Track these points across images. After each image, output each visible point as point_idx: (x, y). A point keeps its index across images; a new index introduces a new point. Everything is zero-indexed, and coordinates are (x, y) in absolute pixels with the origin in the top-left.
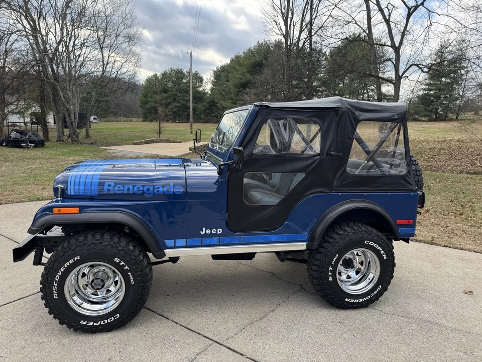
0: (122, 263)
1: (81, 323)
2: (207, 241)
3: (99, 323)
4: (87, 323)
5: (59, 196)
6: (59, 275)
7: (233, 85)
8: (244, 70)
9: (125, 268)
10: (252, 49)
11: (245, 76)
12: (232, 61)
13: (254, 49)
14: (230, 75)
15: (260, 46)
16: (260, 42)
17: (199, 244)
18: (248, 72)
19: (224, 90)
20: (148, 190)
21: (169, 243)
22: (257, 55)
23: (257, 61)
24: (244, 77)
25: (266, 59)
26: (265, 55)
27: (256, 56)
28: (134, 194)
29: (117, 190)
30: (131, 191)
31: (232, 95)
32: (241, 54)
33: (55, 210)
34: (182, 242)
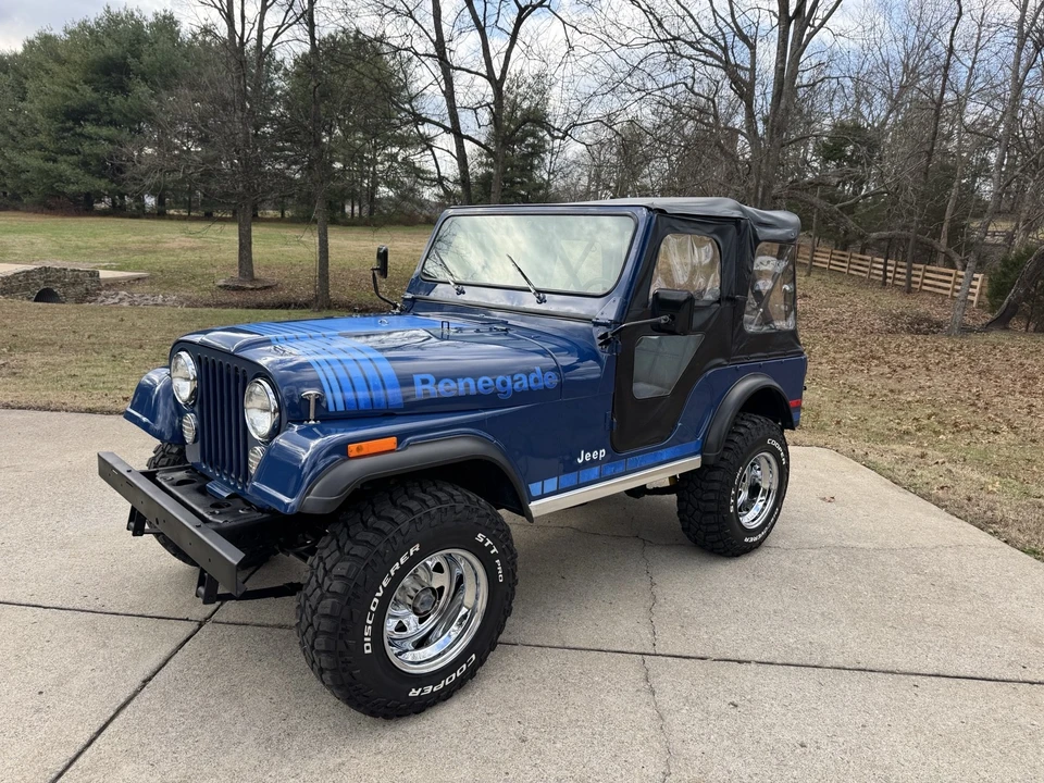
0: (489, 542)
1: (410, 694)
2: (585, 475)
3: (442, 685)
4: (422, 691)
5: (312, 415)
6: (377, 597)
7: (42, 111)
8: (74, 76)
9: (492, 552)
10: (91, 23)
11: (76, 90)
12: (29, 47)
13: (98, 24)
14: (30, 85)
15: (114, 21)
16: (114, 10)
17: (575, 483)
18: (85, 82)
19: (12, 124)
20: (504, 384)
21: (535, 488)
22: (108, 42)
23: (110, 58)
24: (74, 93)
25: (137, 56)
26: (132, 45)
27: (107, 45)
28: (479, 395)
29: (445, 389)
30: (473, 391)
31: (42, 138)
32: (58, 31)
33: (352, 448)
34: (551, 484)
